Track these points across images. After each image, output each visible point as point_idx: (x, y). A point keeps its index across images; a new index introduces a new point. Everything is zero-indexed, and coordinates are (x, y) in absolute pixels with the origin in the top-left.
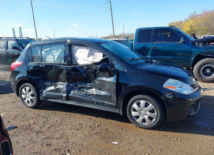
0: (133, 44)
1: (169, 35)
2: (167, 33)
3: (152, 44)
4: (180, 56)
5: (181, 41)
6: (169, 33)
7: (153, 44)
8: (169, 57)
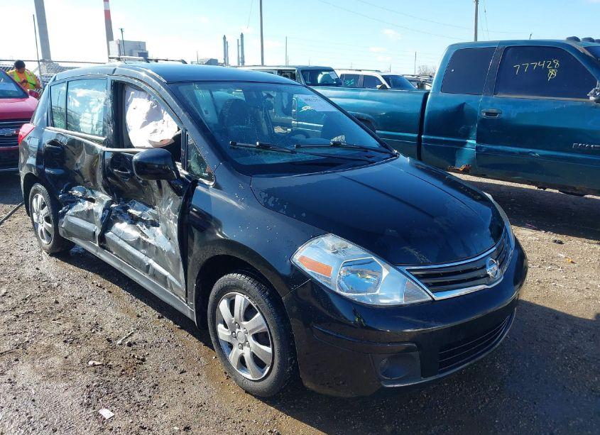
0: (429, 96)
1: (552, 73)
2: (546, 64)
3: (485, 99)
4: (583, 153)
5: (592, 98)
6: (553, 65)
7: (489, 102)
8: (538, 153)
